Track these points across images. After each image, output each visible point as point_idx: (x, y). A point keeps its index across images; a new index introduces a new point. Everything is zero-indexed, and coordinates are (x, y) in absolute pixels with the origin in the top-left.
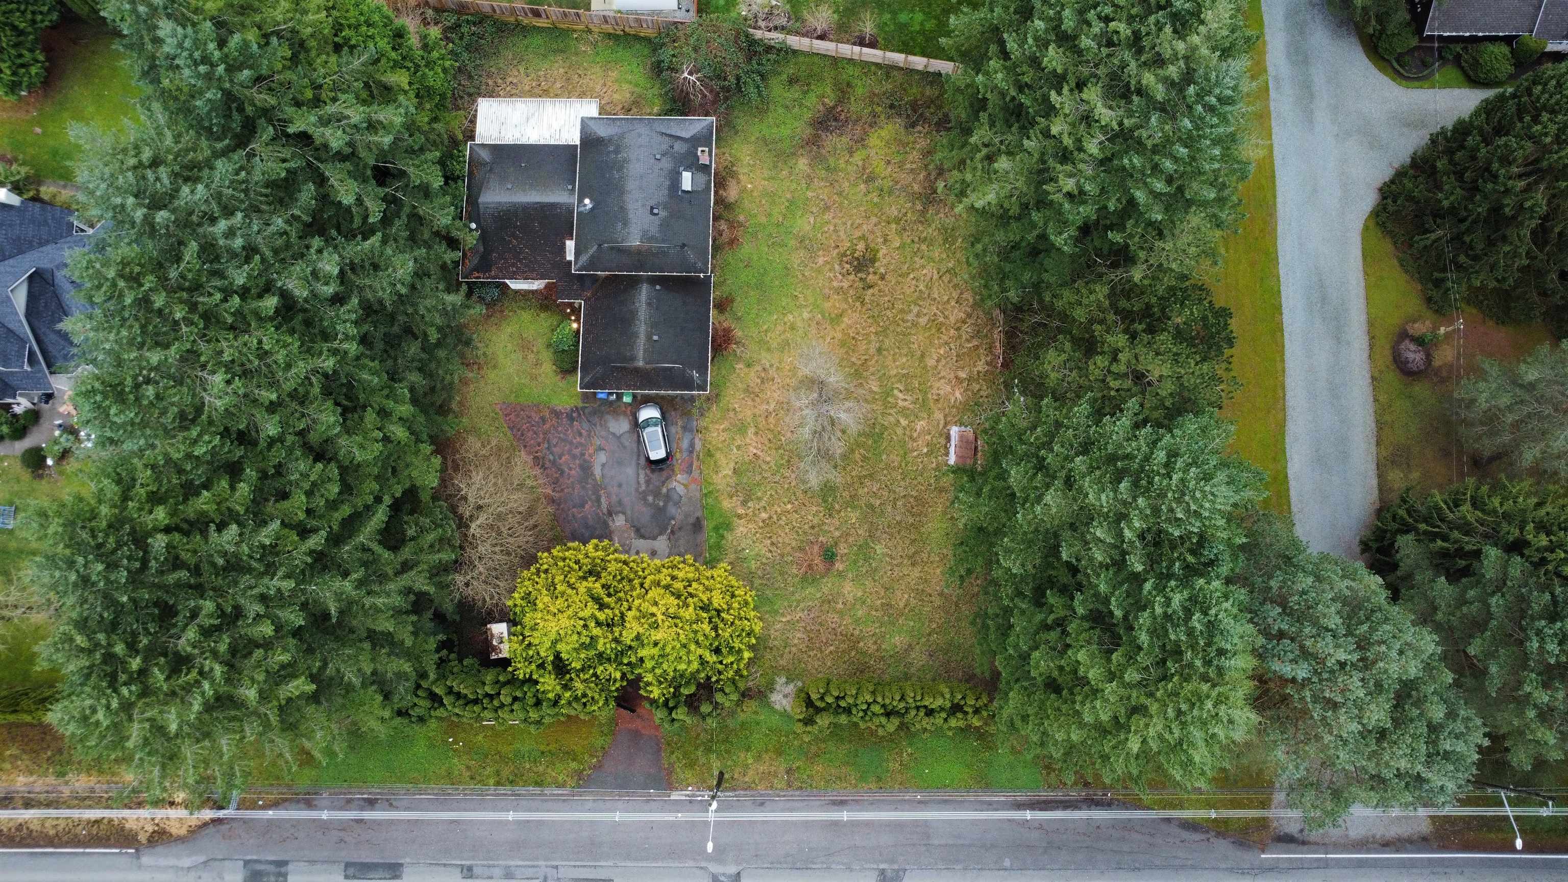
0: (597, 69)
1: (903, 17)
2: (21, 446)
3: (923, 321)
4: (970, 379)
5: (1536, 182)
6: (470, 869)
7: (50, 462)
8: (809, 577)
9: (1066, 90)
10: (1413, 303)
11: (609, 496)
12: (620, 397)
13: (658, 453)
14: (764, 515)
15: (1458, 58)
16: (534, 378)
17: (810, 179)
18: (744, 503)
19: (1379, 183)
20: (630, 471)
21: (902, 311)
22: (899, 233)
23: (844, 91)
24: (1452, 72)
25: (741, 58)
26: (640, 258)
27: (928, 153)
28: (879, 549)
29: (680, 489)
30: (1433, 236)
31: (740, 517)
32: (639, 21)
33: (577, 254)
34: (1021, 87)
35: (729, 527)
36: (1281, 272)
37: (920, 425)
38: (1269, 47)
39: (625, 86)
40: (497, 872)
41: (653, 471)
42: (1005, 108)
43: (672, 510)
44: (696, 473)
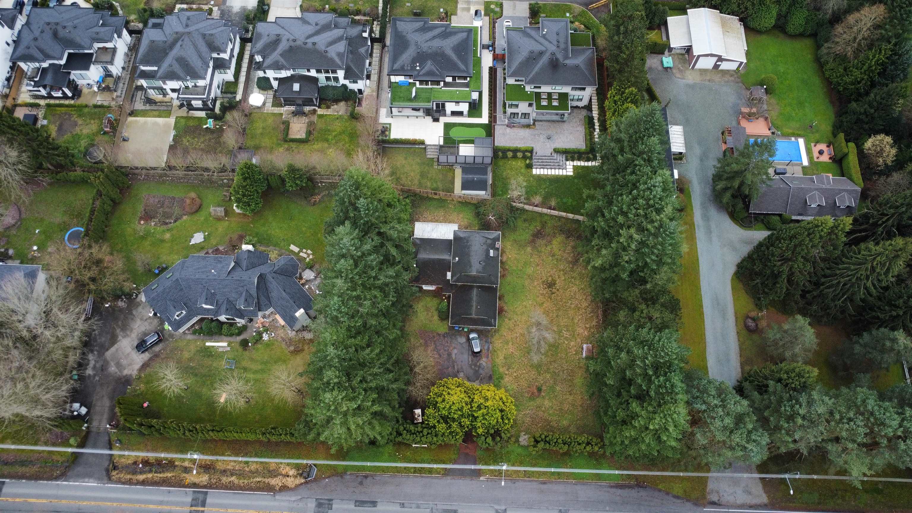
0: (456, 213)
1: (565, 200)
2: (239, 338)
3: (573, 306)
4: (590, 328)
5: (785, 263)
6: (403, 504)
7: (250, 344)
8: (532, 397)
9: (624, 229)
10: (751, 306)
11: (458, 365)
12: (463, 329)
13: (477, 350)
14: (515, 374)
15: (763, 220)
16: (431, 321)
17: (532, 255)
18: (508, 370)
19: (736, 263)
20: (466, 356)
21: (565, 302)
22: (564, 275)
23: (544, 225)
24: (761, 225)
25: (508, 212)
26: (475, 279)
27: (574, 247)
28: (558, 388)
29: (484, 364)
30: (756, 282)
31: (506, 374)
32: (472, 198)
33: (452, 277)
34: (609, 227)
35: (502, 378)
36: (703, 293)
37: (572, 343)
38: (695, 215)
39: (466, 220)
40: (414, 506)
41: (474, 356)
42: (603, 233)
43: (481, 371)
44: (490, 358)
